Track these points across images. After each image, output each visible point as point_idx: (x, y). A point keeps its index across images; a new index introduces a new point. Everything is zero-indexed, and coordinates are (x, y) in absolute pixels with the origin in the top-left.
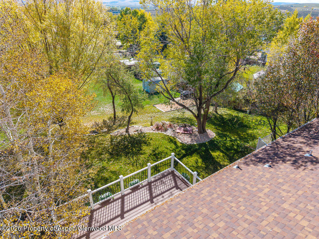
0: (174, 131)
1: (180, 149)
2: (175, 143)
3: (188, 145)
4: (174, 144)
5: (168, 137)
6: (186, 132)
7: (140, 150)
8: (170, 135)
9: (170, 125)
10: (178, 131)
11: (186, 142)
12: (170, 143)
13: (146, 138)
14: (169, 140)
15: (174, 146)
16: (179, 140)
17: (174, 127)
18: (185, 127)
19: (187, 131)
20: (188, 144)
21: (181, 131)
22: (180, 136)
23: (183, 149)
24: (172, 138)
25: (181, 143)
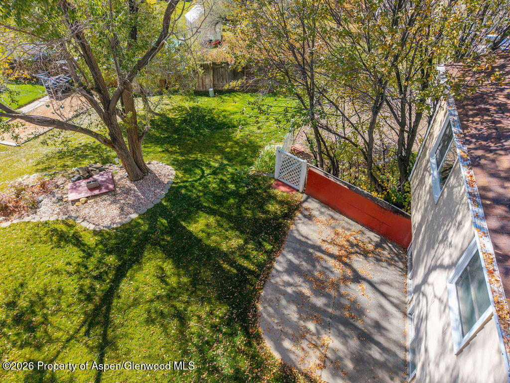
0: (60, 200)
1: (98, 255)
2: (77, 241)
3: (117, 229)
4: (75, 245)
5: (46, 229)
6: (97, 192)
8: (53, 218)
9: (43, 185)
10: (72, 196)
11: (107, 222)
12: (59, 247)
14: (55, 238)
15: (75, 255)
16: (85, 224)
17: (57, 187)
18: (88, 178)
19: (99, 187)
20: (115, 226)
21: (82, 193)
22: (86, 211)
23: (109, 253)
24: (61, 227)
25: (95, 233)
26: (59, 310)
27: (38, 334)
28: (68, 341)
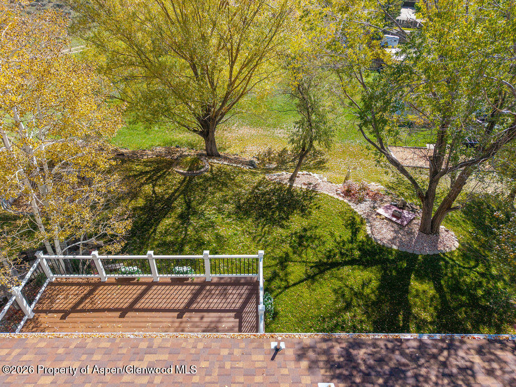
0: (374, 208)
1: (355, 246)
2: (355, 232)
3: (378, 244)
7: (284, 219)
9: (377, 195)
13: (311, 203)
16: (368, 228)
17: (382, 201)
18: (400, 208)
19: (398, 218)
21: (387, 213)
22: (377, 224)
23: (360, 250)
24: (358, 220)
25: (367, 236)
26: (314, 249)
27: (299, 248)
28: (304, 262)
